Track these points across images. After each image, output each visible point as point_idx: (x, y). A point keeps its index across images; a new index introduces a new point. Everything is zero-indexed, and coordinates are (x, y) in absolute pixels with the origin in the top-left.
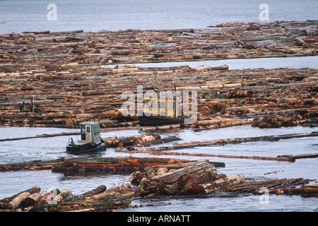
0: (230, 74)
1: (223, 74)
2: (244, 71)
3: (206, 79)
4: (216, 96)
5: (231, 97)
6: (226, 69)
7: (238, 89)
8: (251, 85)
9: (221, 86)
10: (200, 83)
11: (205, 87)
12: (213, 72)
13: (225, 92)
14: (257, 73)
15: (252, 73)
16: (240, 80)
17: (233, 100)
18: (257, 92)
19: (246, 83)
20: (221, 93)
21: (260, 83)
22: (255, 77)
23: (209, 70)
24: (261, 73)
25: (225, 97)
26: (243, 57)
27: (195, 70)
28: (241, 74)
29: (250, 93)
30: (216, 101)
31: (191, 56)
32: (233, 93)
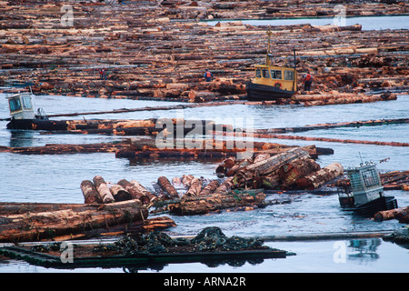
0: (363, 36)
1: (354, 35)
2: (382, 32)
3: (332, 42)
4: (344, 64)
5: (362, 65)
6: (358, 29)
7: (372, 55)
8: (390, 50)
9: (352, 51)
10: (325, 46)
11: (331, 52)
12: (341, 33)
13: (355, 59)
14: (398, 35)
15: (391, 35)
16: (376, 44)
17: (367, 69)
18: (397, 60)
19: (383, 48)
20: (350, 60)
21: (402, 48)
22: (396, 39)
23: (336, 30)
24: (403, 35)
25: (354, 65)
26: (380, 14)
27: (318, 30)
28: (378, 36)
29: (388, 61)
30: (345, 70)
31: (314, 12)
32: (365, 61)
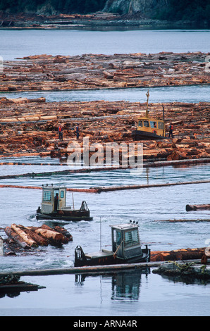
0: (47, 106)
1: (40, 106)
2: (61, 103)
3: (22, 112)
4: (36, 128)
5: (48, 129)
6: (43, 101)
7: (56, 121)
8: (65, 117)
9: (37, 118)
10: (16, 115)
11: (22, 119)
12: (29, 104)
13: (41, 124)
14: (73, 106)
15: (68, 106)
16: (54, 113)
17: (50, 132)
18: (74, 125)
19: (61, 116)
20: (39, 125)
21: (74, 116)
22: (71, 109)
23: (26, 102)
24: (77, 106)
25: (41, 129)
26: (57, 90)
27: (12, 102)
28: (58, 106)
29: (67, 125)
30: (34, 133)
31: (6, 88)
32: (50, 126)
